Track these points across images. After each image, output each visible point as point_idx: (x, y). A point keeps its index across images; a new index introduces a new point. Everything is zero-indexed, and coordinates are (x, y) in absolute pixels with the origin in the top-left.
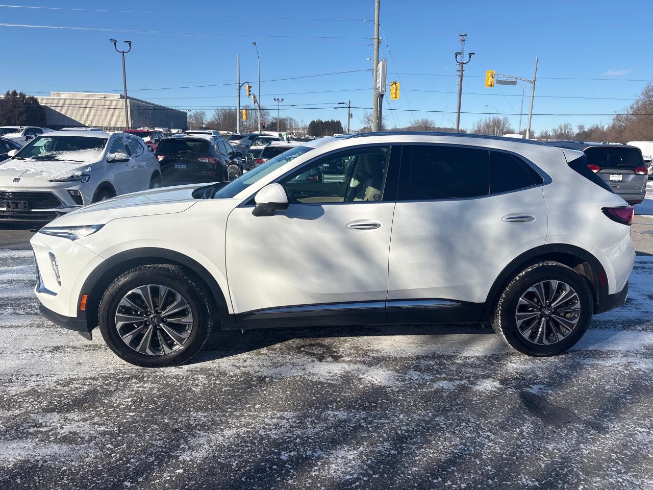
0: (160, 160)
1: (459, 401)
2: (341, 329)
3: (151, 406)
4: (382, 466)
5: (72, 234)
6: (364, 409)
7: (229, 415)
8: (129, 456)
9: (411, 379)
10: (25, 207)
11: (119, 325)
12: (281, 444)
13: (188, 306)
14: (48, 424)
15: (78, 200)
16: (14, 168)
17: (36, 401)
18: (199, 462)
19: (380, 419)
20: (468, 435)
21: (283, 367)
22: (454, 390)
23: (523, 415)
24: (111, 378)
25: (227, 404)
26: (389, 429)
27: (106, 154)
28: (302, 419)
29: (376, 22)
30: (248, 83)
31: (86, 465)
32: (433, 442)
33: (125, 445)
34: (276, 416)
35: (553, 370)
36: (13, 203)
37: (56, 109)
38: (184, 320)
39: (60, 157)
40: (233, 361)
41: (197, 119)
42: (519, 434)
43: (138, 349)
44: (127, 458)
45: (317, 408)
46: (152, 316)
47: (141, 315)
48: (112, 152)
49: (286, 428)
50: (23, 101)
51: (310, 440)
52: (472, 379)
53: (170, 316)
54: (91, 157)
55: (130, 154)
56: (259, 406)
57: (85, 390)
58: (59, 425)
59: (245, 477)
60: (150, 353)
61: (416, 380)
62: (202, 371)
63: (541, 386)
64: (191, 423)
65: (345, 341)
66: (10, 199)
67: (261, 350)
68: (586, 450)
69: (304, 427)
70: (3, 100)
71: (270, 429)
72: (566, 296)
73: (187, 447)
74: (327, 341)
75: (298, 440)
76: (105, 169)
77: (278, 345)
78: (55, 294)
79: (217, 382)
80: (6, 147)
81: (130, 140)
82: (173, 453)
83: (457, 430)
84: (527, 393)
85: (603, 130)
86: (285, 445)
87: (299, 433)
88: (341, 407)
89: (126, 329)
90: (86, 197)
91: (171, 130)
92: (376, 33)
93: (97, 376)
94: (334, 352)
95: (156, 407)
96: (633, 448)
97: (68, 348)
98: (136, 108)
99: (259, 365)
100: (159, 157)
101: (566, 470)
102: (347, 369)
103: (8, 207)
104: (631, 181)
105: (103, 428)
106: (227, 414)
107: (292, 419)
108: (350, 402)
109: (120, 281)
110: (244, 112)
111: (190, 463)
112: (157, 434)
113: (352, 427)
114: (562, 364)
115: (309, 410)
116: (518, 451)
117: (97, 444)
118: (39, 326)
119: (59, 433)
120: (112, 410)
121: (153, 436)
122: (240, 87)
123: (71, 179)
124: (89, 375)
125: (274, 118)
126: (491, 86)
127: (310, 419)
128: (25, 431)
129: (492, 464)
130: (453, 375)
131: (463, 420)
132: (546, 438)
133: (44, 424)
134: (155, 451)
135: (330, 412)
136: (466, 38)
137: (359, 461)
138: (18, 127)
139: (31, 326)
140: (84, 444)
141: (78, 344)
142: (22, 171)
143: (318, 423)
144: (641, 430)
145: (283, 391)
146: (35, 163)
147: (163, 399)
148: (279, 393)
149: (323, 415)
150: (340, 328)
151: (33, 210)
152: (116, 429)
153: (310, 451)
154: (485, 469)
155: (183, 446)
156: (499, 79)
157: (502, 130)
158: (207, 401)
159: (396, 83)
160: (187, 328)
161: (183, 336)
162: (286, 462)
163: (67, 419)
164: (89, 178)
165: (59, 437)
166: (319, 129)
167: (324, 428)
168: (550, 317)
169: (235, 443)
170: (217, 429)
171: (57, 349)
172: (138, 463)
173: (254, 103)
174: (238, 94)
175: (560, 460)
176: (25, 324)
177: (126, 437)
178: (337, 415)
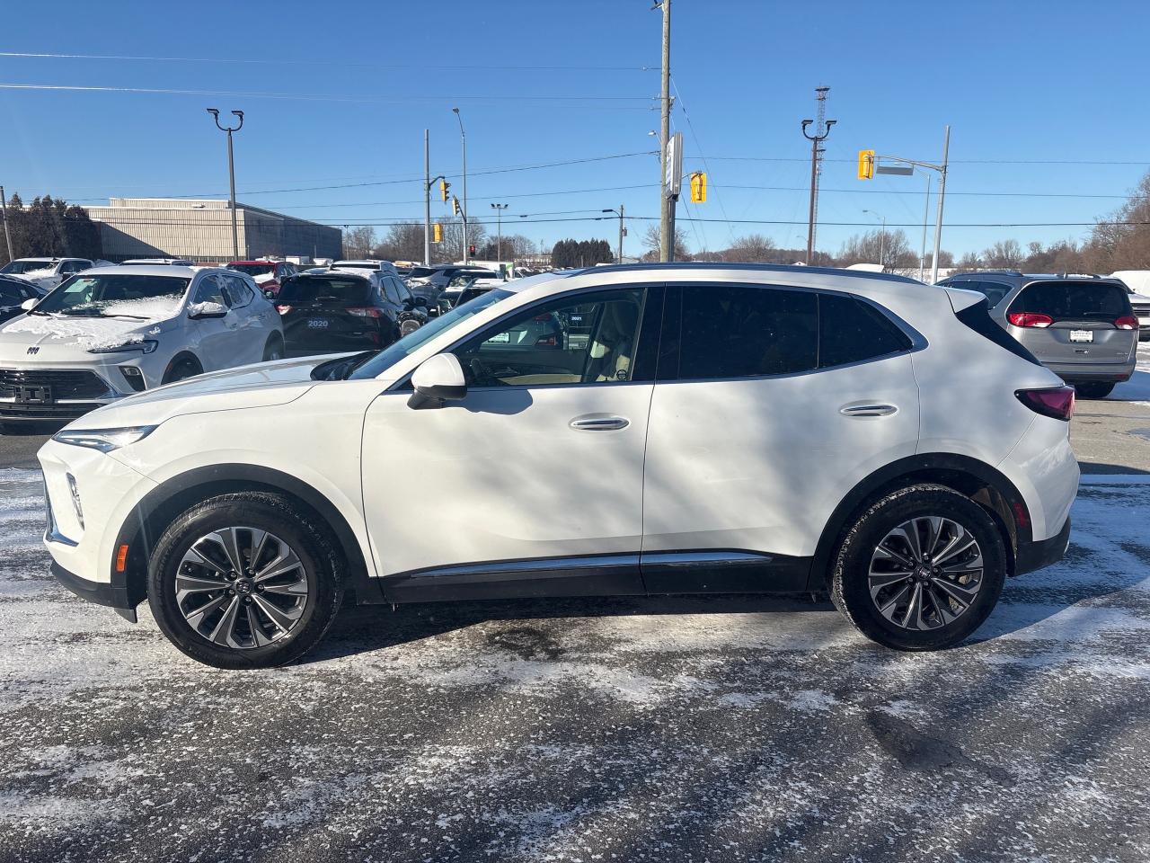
0: (283, 313)
1: (760, 727)
2: (568, 604)
3: (226, 736)
4: (610, 839)
5: (103, 442)
6: (591, 742)
7: (358, 751)
8: (179, 820)
9: (679, 689)
10: (47, 396)
11: (182, 595)
12: (439, 801)
13: (299, 564)
14: (49, 764)
15: (137, 384)
16: (29, 329)
17: (33, 724)
18: (295, 830)
19: (616, 758)
20: (768, 787)
21: (459, 669)
22: (753, 709)
23: (869, 753)
24: (163, 688)
25: (356, 732)
26: (630, 775)
27: (187, 303)
28: (481, 758)
29: (663, 70)
30: (444, 178)
31: (105, 834)
32: (705, 799)
33: (173, 801)
34: (438, 753)
35: (933, 675)
36: (27, 390)
37: (119, 228)
38: (293, 589)
39: (109, 311)
40: (376, 658)
41: (358, 240)
42: (856, 785)
43: (212, 637)
44: (174, 823)
45: (510, 740)
46: (237, 581)
47: (220, 578)
48: (198, 301)
49: (452, 773)
50: (62, 215)
51: (491, 794)
52: (787, 689)
53: (269, 582)
54: (162, 309)
55: (229, 304)
56: (410, 735)
57: (117, 707)
58: (68, 766)
59: (371, 857)
60: (234, 645)
61: (688, 691)
62: (321, 676)
63: (906, 703)
64: (291, 764)
65: (573, 625)
66: (21, 383)
67: (425, 640)
68: (972, 813)
69: (483, 772)
70: (28, 213)
71: (425, 776)
72: (958, 545)
73: (278, 805)
74: (541, 624)
75: (471, 794)
76: (186, 330)
77: (455, 632)
78: (75, 544)
79: (344, 695)
80: (20, 294)
81: (230, 280)
82: (254, 815)
83: (748, 779)
84: (880, 714)
85: (1074, 250)
86: (447, 803)
87: (474, 782)
88: (551, 738)
89: (194, 602)
90: (151, 379)
91: (315, 260)
92: (664, 89)
93: (141, 685)
94: (551, 643)
95: (234, 736)
96: (1056, 811)
97: (96, 636)
98: (255, 223)
99: (419, 665)
100: (281, 307)
101: (931, 848)
102: (570, 672)
103: (19, 396)
104: (1109, 341)
105: (140, 772)
106: (354, 750)
107: (464, 758)
108: (569, 730)
109: (186, 520)
110: (437, 228)
111: (281, 832)
112: (229, 783)
113: (566, 772)
114: (950, 665)
115: (495, 743)
116: (850, 814)
117: (127, 799)
118: (53, 599)
119: (65, 780)
120: (159, 741)
121: (223, 786)
122: (429, 185)
123: (125, 348)
124: (127, 682)
125: (492, 238)
126: (868, 177)
127: (494, 759)
128: (9, 776)
129: (802, 836)
130: (754, 682)
131: (762, 761)
132: (903, 792)
133: (42, 765)
134: (222, 812)
135: (531, 747)
136: (827, 94)
137: (571, 830)
138: (50, 260)
139: (39, 598)
140: (106, 798)
141: (115, 630)
142: (42, 335)
143: (508, 765)
144: (1075, 779)
145: (455, 711)
146: (65, 322)
147: (247, 724)
148: (447, 713)
149: (519, 751)
150: (568, 601)
151: (59, 402)
152: (161, 774)
153: (488, 812)
154: (788, 846)
155: (271, 803)
156: (882, 165)
157: (894, 253)
158: (322, 727)
159: (700, 175)
160: (297, 602)
161: (290, 616)
162: (445, 832)
163: (82, 755)
164: (156, 347)
165: (65, 786)
166: (570, 256)
167: (518, 773)
168: (930, 582)
169: (362, 799)
170: (334, 775)
171: (78, 638)
172: (192, 832)
173: (457, 212)
174: (426, 199)
175: (924, 832)
176: (30, 595)
177: (177, 788)
178: (542, 751)
